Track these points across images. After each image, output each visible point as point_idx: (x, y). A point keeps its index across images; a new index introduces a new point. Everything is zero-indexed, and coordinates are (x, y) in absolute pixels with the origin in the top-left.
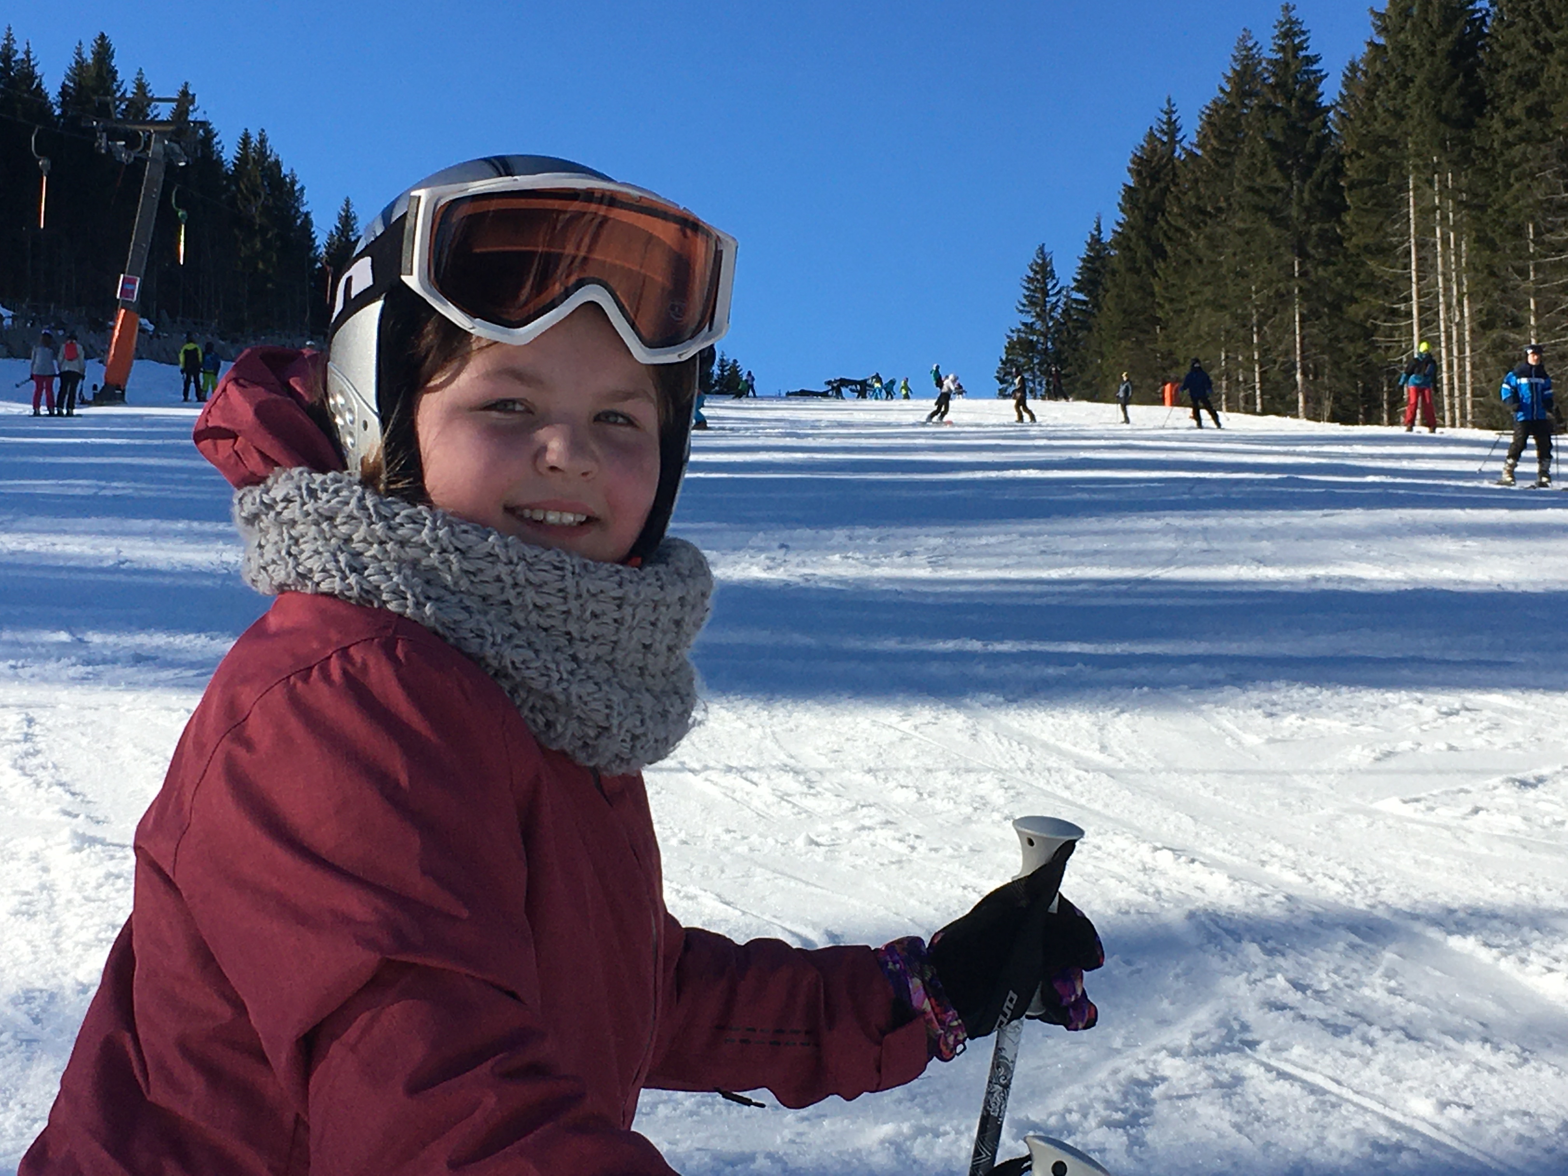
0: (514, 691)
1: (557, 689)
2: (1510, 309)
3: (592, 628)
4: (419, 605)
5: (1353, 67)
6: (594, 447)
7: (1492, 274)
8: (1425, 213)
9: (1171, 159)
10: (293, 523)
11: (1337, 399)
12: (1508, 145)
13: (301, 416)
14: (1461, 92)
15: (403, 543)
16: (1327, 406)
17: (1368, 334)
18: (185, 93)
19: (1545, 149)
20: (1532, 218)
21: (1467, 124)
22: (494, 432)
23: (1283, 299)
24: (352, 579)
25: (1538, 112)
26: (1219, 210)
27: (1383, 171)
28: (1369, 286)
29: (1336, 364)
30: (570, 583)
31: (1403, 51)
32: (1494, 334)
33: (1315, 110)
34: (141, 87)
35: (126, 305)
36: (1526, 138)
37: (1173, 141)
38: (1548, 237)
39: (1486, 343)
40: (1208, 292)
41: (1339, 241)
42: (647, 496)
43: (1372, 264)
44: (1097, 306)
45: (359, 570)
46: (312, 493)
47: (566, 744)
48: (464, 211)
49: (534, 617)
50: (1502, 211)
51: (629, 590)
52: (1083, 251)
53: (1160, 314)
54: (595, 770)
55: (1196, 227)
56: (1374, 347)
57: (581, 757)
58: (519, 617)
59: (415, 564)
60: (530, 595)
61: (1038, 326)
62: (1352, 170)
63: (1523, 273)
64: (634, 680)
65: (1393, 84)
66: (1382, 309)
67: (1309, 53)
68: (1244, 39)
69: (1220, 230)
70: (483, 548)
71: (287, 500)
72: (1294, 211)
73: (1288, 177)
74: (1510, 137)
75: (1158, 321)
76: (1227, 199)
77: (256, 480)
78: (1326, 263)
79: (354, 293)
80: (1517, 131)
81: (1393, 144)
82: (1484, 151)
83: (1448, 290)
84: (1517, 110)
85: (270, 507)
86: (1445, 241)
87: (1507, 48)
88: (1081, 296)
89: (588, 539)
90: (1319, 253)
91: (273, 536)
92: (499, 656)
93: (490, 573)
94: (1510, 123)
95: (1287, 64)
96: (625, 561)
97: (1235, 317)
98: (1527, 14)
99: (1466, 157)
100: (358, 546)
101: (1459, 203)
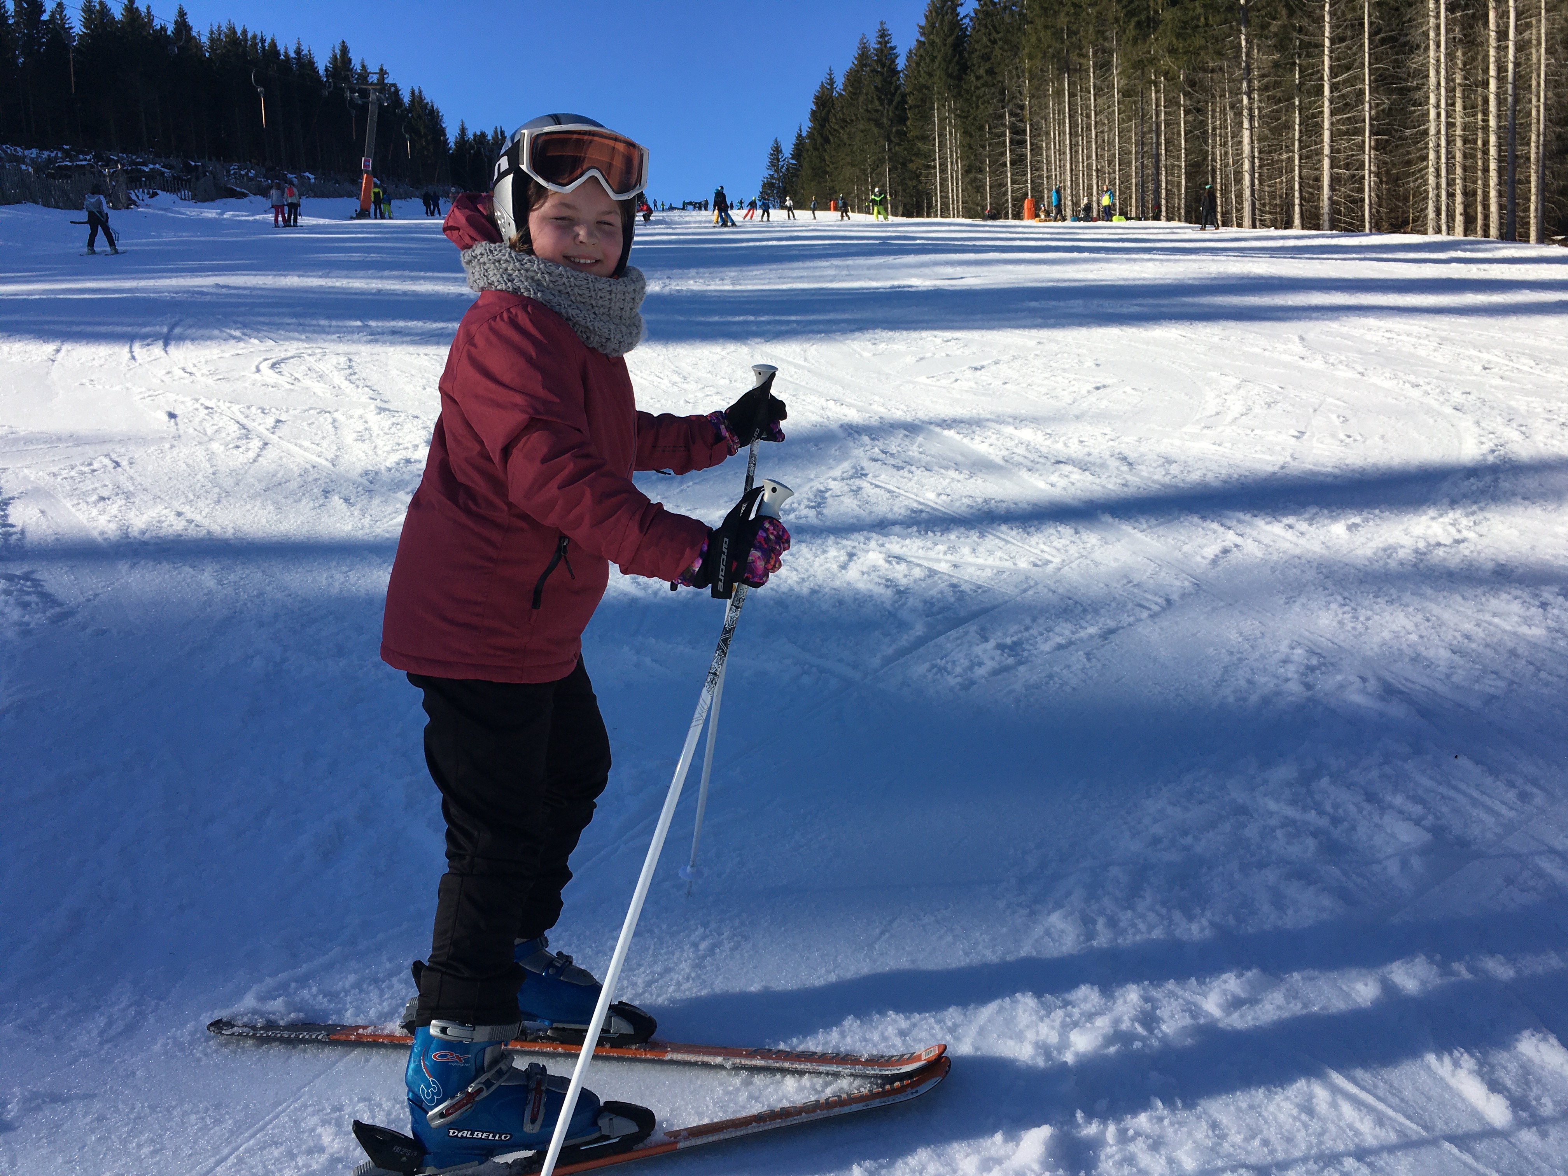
0: (574, 325)
1: (589, 324)
2: (978, 164)
3: (600, 302)
4: (535, 293)
5: (910, 52)
6: (596, 233)
7: (971, 148)
8: (942, 120)
9: (831, 96)
10: (485, 263)
11: (905, 206)
12: (977, 88)
13: (483, 220)
14: (958, 63)
15: (527, 270)
16: (901, 209)
17: (918, 176)
18: (381, 69)
19: (993, 90)
20: (987, 121)
21: (960, 78)
22: (558, 227)
23: (881, 161)
24: (509, 284)
25: (991, 72)
26: (852, 121)
27: (923, 101)
28: (918, 154)
29: (904, 190)
30: (591, 285)
31: (932, 43)
32: (971, 176)
33: (894, 72)
34: (364, 67)
35: (367, 172)
36: (985, 85)
37: (832, 89)
38: (994, 130)
39: (968, 180)
40: (848, 159)
41: (905, 134)
42: (618, 252)
43: (919, 144)
44: (801, 166)
45: (512, 281)
46: (491, 251)
47: (595, 345)
48: (543, 138)
49: (579, 298)
50: (975, 119)
51: (614, 288)
52: (794, 141)
53: (828, 169)
54: (606, 355)
55: (843, 128)
56: (920, 182)
57: (600, 350)
58: (573, 298)
59: (532, 278)
60: (576, 290)
61: (776, 176)
62: (910, 100)
63: (984, 147)
64: (618, 321)
65: (928, 60)
66: (924, 165)
67: (892, 44)
68: (862, 39)
69: (853, 130)
70: (557, 272)
71: (482, 254)
72: (885, 121)
73: (882, 104)
74: (979, 84)
75: (827, 173)
76: (856, 115)
77: (469, 247)
78: (899, 145)
79: (502, 170)
80: (981, 81)
81: (927, 88)
82: (967, 91)
83: (951, 155)
84: (981, 72)
85: (475, 257)
86: (951, 133)
87: (977, 42)
88: (794, 162)
89: (596, 269)
90: (896, 140)
91: (477, 268)
92: (567, 312)
93: (560, 282)
94: (978, 78)
95: (882, 50)
96: (612, 276)
97: (861, 170)
98: (986, 26)
99: (959, 94)
100: (510, 272)
101: (956, 115)
